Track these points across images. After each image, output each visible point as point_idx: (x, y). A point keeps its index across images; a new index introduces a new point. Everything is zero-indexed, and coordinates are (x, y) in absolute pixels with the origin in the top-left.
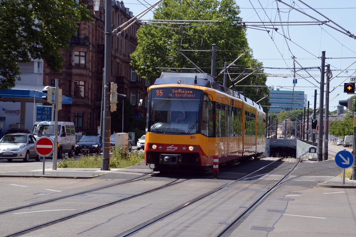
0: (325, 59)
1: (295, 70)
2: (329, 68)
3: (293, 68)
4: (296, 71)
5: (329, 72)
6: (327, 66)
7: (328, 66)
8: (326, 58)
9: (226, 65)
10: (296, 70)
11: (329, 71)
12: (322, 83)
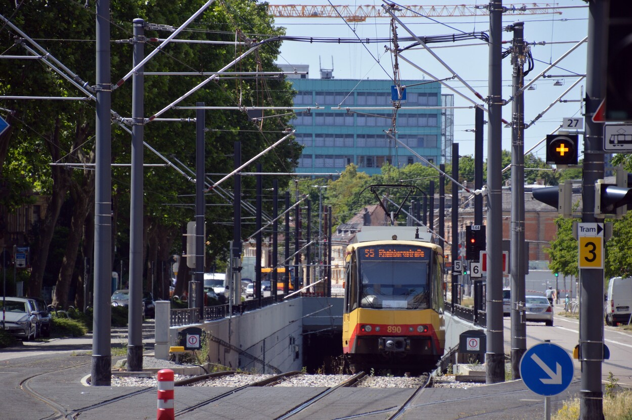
0: (502, 12)
1: (397, 46)
2: (522, 36)
3: (390, 40)
4: (401, 50)
5: (521, 53)
6: (510, 28)
7: (518, 29)
8: (506, 10)
9: (137, 27)
10: (402, 45)
11: (521, 48)
12: (494, 100)
